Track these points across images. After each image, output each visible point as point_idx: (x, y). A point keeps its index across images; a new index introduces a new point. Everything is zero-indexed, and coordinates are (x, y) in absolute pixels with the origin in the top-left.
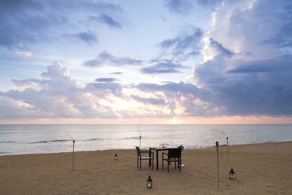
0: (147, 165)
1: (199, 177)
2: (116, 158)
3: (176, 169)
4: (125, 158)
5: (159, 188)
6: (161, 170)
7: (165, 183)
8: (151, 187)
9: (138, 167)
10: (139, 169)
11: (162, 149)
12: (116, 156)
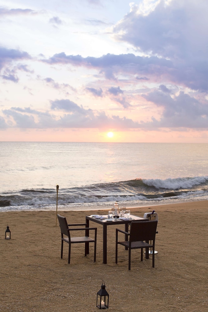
0: (78, 251)
1: (193, 280)
2: (8, 237)
3: (144, 261)
4: (27, 234)
5: (122, 308)
6: (113, 265)
7: (130, 295)
8: (106, 307)
9: (62, 257)
10: (67, 263)
11: (113, 220)
12: (8, 230)
